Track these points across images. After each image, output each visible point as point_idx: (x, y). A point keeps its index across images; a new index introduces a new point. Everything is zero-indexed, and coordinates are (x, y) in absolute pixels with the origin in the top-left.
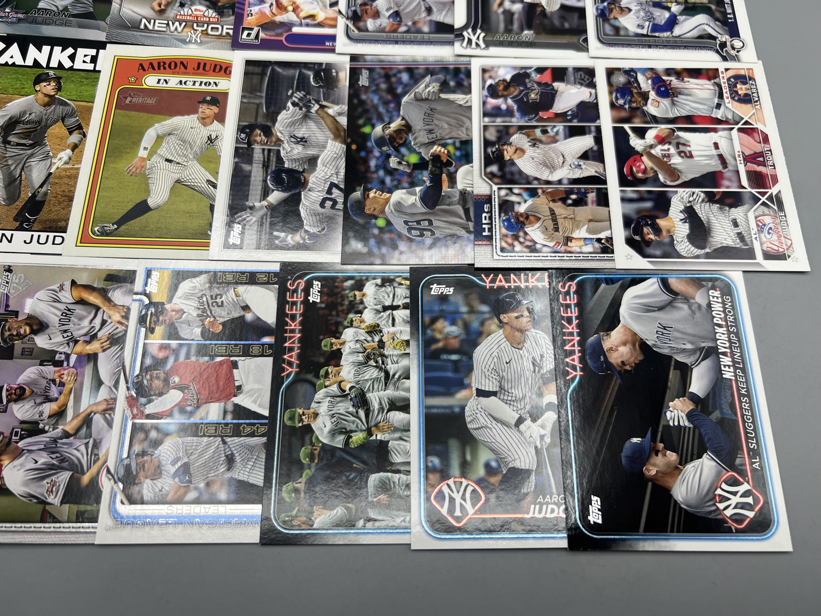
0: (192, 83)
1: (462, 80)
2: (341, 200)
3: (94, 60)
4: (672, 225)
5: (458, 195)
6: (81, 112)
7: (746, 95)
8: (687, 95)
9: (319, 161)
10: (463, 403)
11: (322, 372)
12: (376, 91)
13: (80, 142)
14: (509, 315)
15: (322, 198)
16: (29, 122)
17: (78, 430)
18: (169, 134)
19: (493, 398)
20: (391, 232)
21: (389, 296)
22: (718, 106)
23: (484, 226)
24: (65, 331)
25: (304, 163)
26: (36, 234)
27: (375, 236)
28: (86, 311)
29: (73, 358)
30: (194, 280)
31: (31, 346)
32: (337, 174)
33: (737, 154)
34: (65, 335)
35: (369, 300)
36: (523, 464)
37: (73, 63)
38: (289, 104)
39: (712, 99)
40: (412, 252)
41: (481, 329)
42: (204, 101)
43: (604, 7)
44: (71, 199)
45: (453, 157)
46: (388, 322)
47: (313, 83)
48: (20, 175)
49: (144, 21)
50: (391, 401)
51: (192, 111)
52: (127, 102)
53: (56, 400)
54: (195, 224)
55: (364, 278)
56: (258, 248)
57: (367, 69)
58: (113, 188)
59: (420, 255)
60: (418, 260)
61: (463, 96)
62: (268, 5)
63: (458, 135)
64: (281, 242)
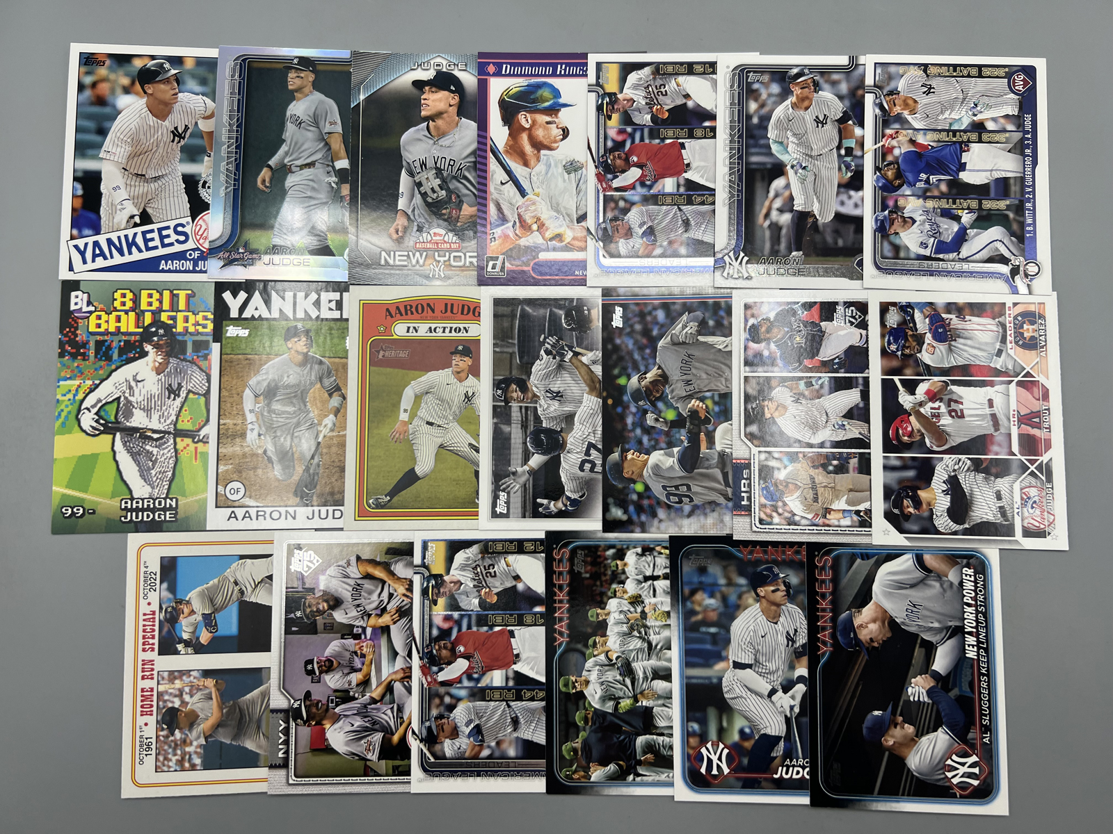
0: (442, 330)
1: (722, 318)
2: (599, 462)
3: (339, 305)
4: (933, 497)
5: (716, 456)
7: (1032, 338)
8: (966, 338)
9: (576, 419)
10: (721, 674)
11: (591, 642)
12: (630, 334)
13: (341, 405)
14: (766, 588)
15: (580, 460)
16: (287, 387)
17: (383, 696)
18: (427, 393)
19: (748, 670)
20: (649, 498)
21: (649, 566)
22: (999, 353)
23: (743, 494)
24: (358, 606)
25: (562, 421)
26: (316, 509)
27: (633, 502)
28: (374, 585)
29: (369, 631)
30: (467, 551)
31: (330, 621)
32: (594, 432)
33: (1012, 413)
34: (359, 609)
35: (631, 570)
36: (773, 731)
37: (319, 311)
38: (542, 352)
39: (993, 344)
40: (671, 520)
41: (739, 602)
42: (456, 352)
43: (885, 217)
44: (343, 470)
46: (649, 592)
47: (565, 325)
48: (291, 447)
49: (384, 254)
50: (655, 670)
51: (446, 365)
52: (380, 357)
53: (360, 670)
54: (462, 493)
55: (625, 547)
56: (524, 517)
57: (621, 305)
58: (380, 457)
59: (680, 524)
60: (677, 529)
61: (723, 339)
62: (510, 224)
63: (717, 386)
64: (544, 509)
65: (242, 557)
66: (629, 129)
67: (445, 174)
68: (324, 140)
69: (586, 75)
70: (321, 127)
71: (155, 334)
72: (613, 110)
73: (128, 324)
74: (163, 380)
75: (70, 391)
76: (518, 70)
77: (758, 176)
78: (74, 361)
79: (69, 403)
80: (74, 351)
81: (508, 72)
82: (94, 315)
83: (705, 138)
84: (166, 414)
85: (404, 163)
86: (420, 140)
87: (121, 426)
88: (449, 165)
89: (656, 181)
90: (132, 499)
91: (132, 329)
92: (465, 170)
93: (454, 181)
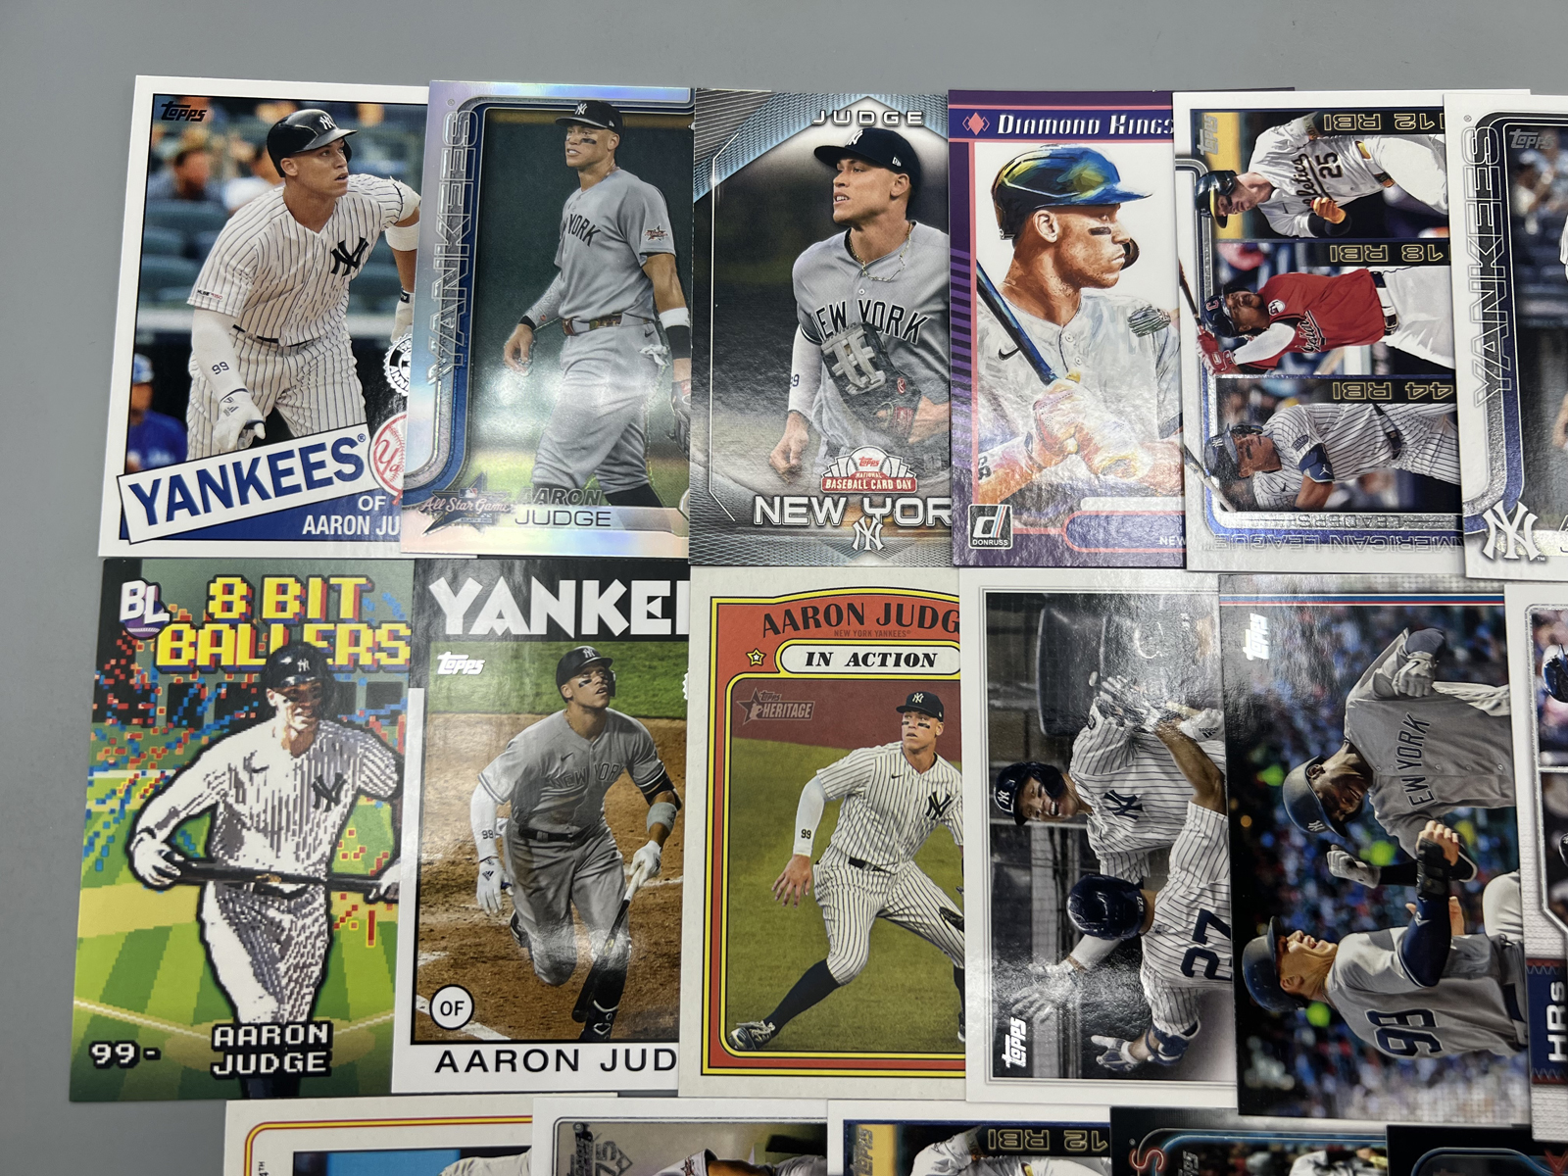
0: (878, 660)
1: (1485, 643)
2: (1225, 956)
3: (669, 608)
5: (1487, 951)
6: (662, 744)
9: (1172, 858)
12: (1287, 675)
13: (672, 820)
15: (1184, 950)
16: (565, 780)
18: (850, 795)
20: (1340, 1039)
23: (1552, 1038)
25: (1141, 862)
26: (621, 1048)
27: (1306, 1049)
30: (942, 1147)
32: (1213, 888)
37: (628, 619)
38: (1094, 711)
40: (1391, 1090)
42: (909, 707)
44: (675, 962)
45: (1473, 854)
47: (1140, 652)
48: (568, 911)
49: (760, 501)
51: (888, 734)
52: (753, 716)
54: (929, 1017)
55: (1289, 1148)
56: (1064, 1074)
57: (1262, 611)
58: (754, 935)
59: (1411, 1100)
60: (1405, 1112)
61: (1489, 689)
62: (1021, 439)
63: (1482, 793)
64: (1107, 1060)
65: (466, 1153)
66: (1265, 246)
67: (883, 336)
68: (639, 267)
69: (1171, 137)
70: (632, 241)
71: (292, 669)
72: (1229, 207)
73: (237, 649)
74: (305, 769)
75: (114, 792)
76: (1030, 126)
77: (1546, 343)
78: (123, 729)
79: (110, 818)
80: (125, 706)
81: (1009, 130)
82: (168, 630)
83: (1426, 263)
84: (310, 840)
85: (801, 316)
86: (832, 268)
87: (217, 867)
88: (891, 318)
89: (1325, 351)
90: (237, 1025)
91: (244, 659)
92: (924, 328)
93: (902, 352)
